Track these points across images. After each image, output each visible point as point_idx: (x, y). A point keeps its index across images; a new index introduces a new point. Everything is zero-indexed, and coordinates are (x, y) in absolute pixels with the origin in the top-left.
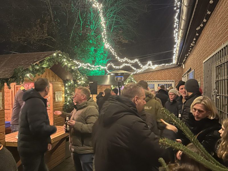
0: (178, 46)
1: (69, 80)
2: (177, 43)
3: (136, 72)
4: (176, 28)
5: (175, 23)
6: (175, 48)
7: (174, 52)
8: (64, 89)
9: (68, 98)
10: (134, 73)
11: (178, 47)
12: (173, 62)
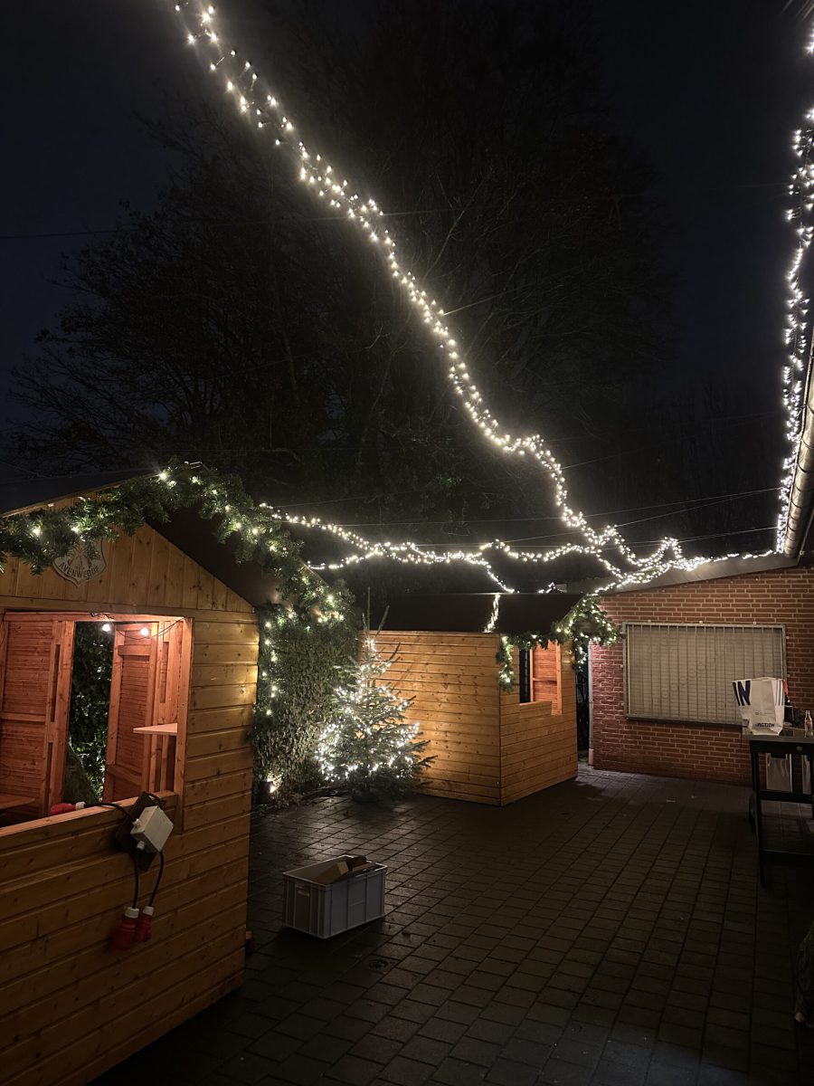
0: (802, 465)
1: (276, 605)
2: (797, 449)
3: (614, 587)
4: (793, 348)
5: (790, 318)
6: (787, 473)
7: (783, 497)
8: (256, 648)
9: (274, 688)
10: (606, 590)
11: (801, 473)
12: (778, 546)
